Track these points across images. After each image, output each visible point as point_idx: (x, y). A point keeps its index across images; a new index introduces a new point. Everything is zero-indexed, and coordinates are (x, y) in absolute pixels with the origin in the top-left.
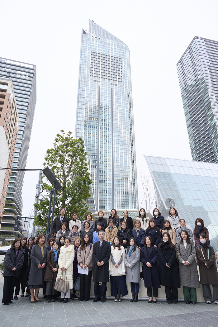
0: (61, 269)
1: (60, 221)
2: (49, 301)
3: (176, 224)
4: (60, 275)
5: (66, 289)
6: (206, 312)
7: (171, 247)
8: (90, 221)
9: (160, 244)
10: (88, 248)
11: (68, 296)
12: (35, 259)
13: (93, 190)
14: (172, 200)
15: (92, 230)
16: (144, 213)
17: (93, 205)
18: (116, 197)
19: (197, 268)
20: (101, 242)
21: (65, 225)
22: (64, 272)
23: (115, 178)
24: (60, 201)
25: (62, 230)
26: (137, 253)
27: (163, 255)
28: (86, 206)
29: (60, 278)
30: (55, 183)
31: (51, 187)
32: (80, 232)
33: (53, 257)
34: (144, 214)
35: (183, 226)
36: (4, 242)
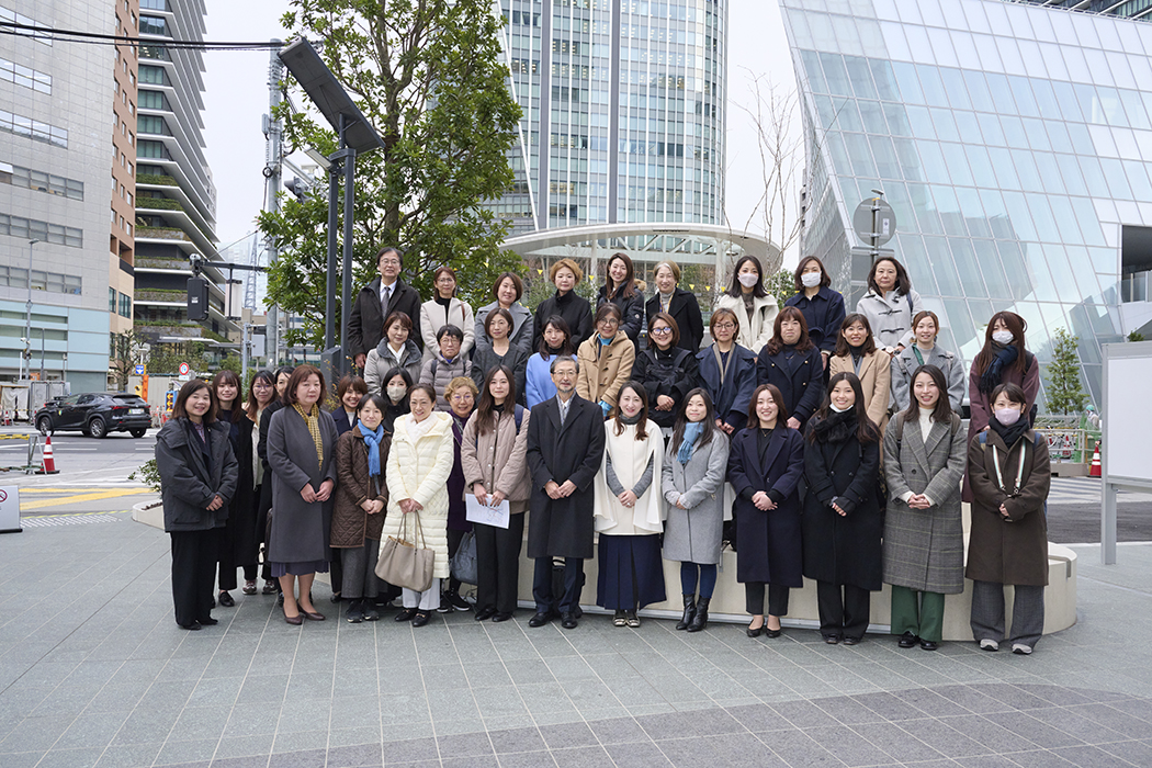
0: (400, 503)
1: (380, 304)
2: (357, 617)
3: (892, 332)
4: (395, 525)
5: (425, 579)
6: (978, 686)
7: (859, 435)
8: (511, 305)
9: (816, 419)
10: (506, 426)
11: (430, 602)
12: (290, 468)
13: (525, 131)
14: (884, 208)
15: (523, 345)
16: (756, 276)
17: (524, 200)
18: (625, 169)
19: (961, 520)
20: (565, 405)
21: (405, 324)
22: (414, 515)
23: (626, 77)
24: (374, 204)
25: (389, 346)
26: (717, 454)
27: (825, 466)
28: (496, 226)
29: (395, 537)
30: (345, 118)
31: (330, 136)
32: (472, 350)
33: (362, 458)
34: (755, 282)
35: (924, 343)
36: (157, 350)
